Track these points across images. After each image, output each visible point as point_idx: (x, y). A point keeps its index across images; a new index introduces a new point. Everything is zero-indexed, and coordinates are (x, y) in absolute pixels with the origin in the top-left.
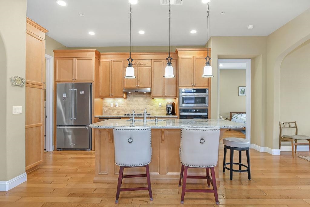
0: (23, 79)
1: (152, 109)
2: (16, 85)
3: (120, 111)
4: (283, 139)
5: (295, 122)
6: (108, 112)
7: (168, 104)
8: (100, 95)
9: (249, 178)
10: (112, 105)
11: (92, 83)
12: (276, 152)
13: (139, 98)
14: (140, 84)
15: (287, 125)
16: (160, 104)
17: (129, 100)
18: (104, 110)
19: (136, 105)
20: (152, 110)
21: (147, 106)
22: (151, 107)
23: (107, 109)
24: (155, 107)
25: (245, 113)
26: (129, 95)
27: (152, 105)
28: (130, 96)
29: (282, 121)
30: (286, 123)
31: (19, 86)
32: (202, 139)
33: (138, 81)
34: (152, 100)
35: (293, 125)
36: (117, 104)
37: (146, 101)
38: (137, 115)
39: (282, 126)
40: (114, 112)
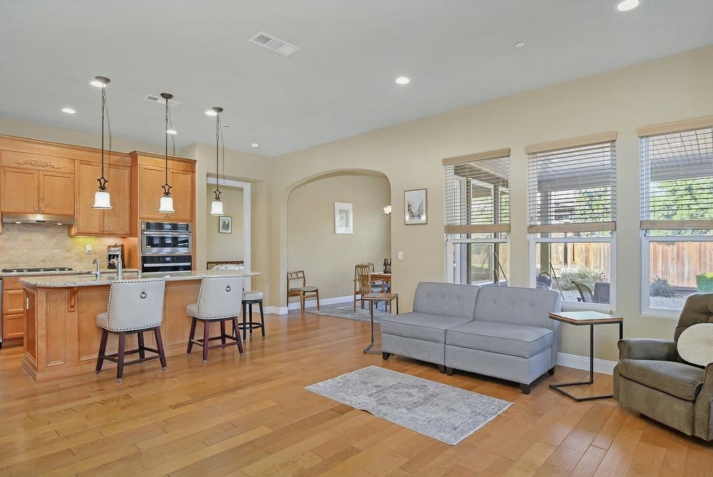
1: (70, 258)
4: (291, 293)
5: (303, 272)
7: (112, 249)
9: (263, 334)
12: (283, 311)
14: (46, 206)
15: (295, 276)
16: (89, 248)
20: (69, 260)
21: (56, 251)
22: (67, 254)
24: (76, 253)
25: (242, 262)
27: (69, 251)
29: (290, 271)
30: (294, 273)
32: (228, 287)
33: (41, 200)
35: (301, 275)
38: (44, 270)
39: (290, 277)
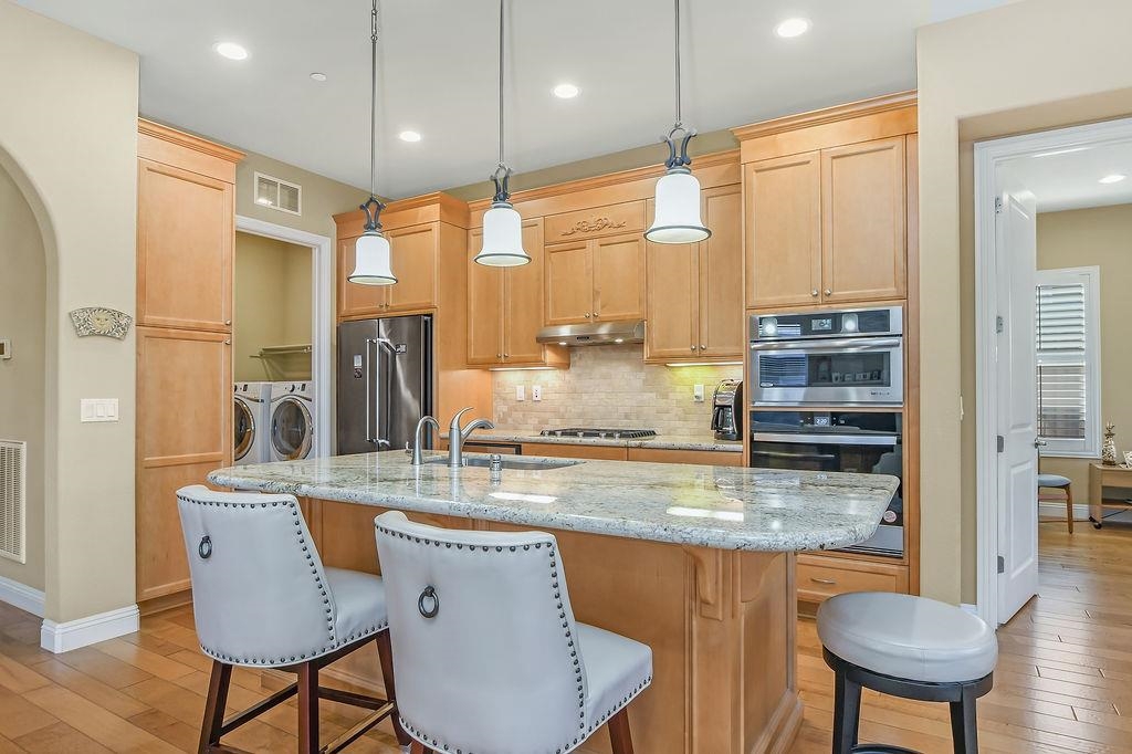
0: (120, 314)
1: (666, 412)
2: (93, 334)
3: (547, 415)
6: (510, 420)
8: (472, 356)
10: (521, 395)
11: (431, 315)
13: (614, 364)
14: (603, 307)
17: (579, 375)
18: (496, 411)
19: (603, 396)
20: (665, 417)
21: (647, 396)
22: (662, 402)
23: (505, 409)
24: (678, 401)
26: (578, 353)
28: (580, 358)
31: (104, 335)
33: (596, 293)
34: (666, 374)
36: (537, 389)
37: (642, 375)
40: (529, 421)
